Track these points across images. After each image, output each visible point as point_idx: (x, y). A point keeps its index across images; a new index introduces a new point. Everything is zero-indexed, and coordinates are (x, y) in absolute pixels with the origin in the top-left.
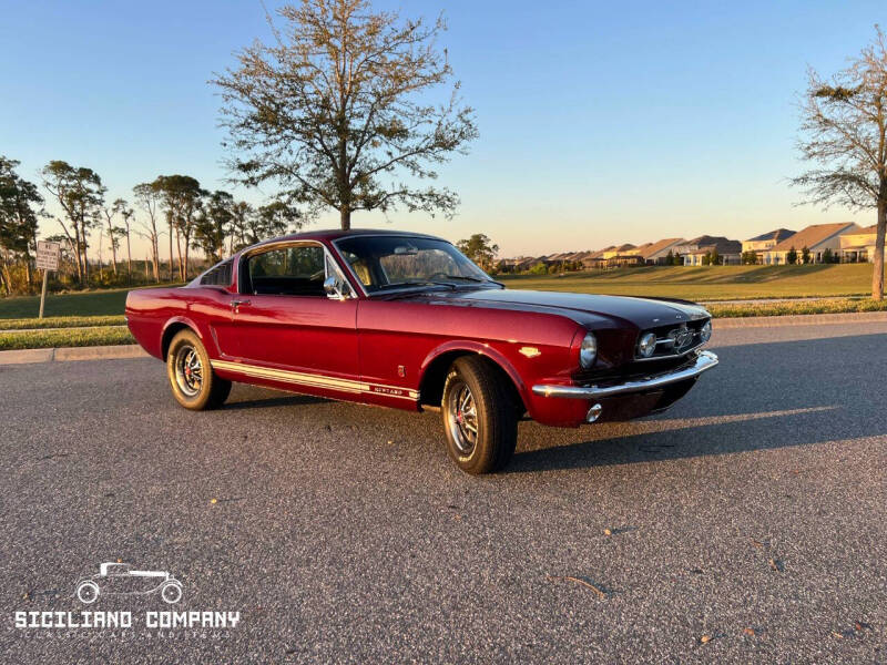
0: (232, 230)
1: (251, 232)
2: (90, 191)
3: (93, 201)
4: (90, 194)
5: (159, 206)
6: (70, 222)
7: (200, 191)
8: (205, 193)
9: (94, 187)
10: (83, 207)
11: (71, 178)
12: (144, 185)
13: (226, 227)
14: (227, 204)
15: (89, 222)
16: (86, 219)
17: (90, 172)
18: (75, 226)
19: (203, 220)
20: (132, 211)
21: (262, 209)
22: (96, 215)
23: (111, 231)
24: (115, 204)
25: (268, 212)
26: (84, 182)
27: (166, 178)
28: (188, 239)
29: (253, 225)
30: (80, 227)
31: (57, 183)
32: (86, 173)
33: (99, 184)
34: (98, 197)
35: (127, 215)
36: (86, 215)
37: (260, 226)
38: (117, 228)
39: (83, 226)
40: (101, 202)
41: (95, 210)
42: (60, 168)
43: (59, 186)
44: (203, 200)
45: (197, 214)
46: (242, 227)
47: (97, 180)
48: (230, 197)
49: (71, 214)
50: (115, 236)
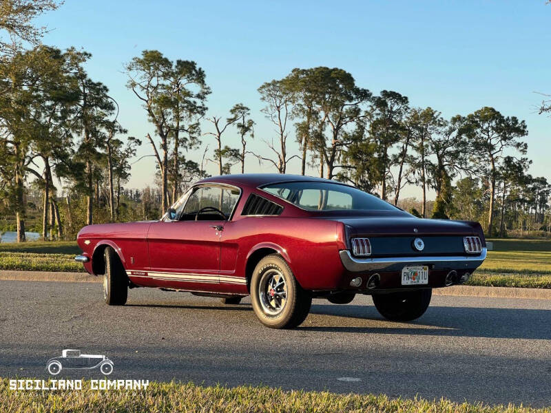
0: (403, 154)
1: (433, 159)
2: (188, 94)
3: (193, 109)
4: (187, 98)
5: (291, 116)
6: (158, 140)
7: (357, 91)
8: (364, 95)
9: (194, 88)
10: (178, 118)
11: (166, 76)
12: (274, 83)
13: (393, 150)
14: (399, 112)
15: (185, 139)
16: (181, 135)
17: (192, 64)
18: (165, 147)
19: (357, 137)
20: (251, 123)
21: (457, 119)
22: (195, 127)
23: (220, 153)
24: (232, 111)
25: (469, 125)
26: (183, 81)
27: (304, 71)
28: (331, 168)
29: (437, 147)
30: (171, 147)
31: (145, 84)
32: (187, 68)
33: (203, 82)
34: (199, 103)
35: (245, 129)
36: (183, 129)
37: (450, 149)
38: (227, 149)
39: (177, 144)
40: (203, 110)
41: (194, 122)
42: (153, 60)
43: (149, 85)
44: (360, 106)
45: (350, 127)
46: (421, 149)
47: (200, 77)
48: (404, 100)
49: (160, 127)
50: (225, 161)
